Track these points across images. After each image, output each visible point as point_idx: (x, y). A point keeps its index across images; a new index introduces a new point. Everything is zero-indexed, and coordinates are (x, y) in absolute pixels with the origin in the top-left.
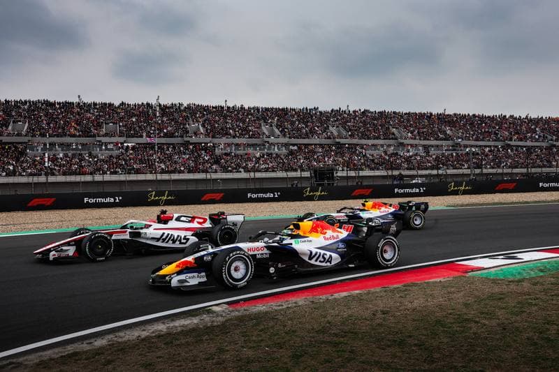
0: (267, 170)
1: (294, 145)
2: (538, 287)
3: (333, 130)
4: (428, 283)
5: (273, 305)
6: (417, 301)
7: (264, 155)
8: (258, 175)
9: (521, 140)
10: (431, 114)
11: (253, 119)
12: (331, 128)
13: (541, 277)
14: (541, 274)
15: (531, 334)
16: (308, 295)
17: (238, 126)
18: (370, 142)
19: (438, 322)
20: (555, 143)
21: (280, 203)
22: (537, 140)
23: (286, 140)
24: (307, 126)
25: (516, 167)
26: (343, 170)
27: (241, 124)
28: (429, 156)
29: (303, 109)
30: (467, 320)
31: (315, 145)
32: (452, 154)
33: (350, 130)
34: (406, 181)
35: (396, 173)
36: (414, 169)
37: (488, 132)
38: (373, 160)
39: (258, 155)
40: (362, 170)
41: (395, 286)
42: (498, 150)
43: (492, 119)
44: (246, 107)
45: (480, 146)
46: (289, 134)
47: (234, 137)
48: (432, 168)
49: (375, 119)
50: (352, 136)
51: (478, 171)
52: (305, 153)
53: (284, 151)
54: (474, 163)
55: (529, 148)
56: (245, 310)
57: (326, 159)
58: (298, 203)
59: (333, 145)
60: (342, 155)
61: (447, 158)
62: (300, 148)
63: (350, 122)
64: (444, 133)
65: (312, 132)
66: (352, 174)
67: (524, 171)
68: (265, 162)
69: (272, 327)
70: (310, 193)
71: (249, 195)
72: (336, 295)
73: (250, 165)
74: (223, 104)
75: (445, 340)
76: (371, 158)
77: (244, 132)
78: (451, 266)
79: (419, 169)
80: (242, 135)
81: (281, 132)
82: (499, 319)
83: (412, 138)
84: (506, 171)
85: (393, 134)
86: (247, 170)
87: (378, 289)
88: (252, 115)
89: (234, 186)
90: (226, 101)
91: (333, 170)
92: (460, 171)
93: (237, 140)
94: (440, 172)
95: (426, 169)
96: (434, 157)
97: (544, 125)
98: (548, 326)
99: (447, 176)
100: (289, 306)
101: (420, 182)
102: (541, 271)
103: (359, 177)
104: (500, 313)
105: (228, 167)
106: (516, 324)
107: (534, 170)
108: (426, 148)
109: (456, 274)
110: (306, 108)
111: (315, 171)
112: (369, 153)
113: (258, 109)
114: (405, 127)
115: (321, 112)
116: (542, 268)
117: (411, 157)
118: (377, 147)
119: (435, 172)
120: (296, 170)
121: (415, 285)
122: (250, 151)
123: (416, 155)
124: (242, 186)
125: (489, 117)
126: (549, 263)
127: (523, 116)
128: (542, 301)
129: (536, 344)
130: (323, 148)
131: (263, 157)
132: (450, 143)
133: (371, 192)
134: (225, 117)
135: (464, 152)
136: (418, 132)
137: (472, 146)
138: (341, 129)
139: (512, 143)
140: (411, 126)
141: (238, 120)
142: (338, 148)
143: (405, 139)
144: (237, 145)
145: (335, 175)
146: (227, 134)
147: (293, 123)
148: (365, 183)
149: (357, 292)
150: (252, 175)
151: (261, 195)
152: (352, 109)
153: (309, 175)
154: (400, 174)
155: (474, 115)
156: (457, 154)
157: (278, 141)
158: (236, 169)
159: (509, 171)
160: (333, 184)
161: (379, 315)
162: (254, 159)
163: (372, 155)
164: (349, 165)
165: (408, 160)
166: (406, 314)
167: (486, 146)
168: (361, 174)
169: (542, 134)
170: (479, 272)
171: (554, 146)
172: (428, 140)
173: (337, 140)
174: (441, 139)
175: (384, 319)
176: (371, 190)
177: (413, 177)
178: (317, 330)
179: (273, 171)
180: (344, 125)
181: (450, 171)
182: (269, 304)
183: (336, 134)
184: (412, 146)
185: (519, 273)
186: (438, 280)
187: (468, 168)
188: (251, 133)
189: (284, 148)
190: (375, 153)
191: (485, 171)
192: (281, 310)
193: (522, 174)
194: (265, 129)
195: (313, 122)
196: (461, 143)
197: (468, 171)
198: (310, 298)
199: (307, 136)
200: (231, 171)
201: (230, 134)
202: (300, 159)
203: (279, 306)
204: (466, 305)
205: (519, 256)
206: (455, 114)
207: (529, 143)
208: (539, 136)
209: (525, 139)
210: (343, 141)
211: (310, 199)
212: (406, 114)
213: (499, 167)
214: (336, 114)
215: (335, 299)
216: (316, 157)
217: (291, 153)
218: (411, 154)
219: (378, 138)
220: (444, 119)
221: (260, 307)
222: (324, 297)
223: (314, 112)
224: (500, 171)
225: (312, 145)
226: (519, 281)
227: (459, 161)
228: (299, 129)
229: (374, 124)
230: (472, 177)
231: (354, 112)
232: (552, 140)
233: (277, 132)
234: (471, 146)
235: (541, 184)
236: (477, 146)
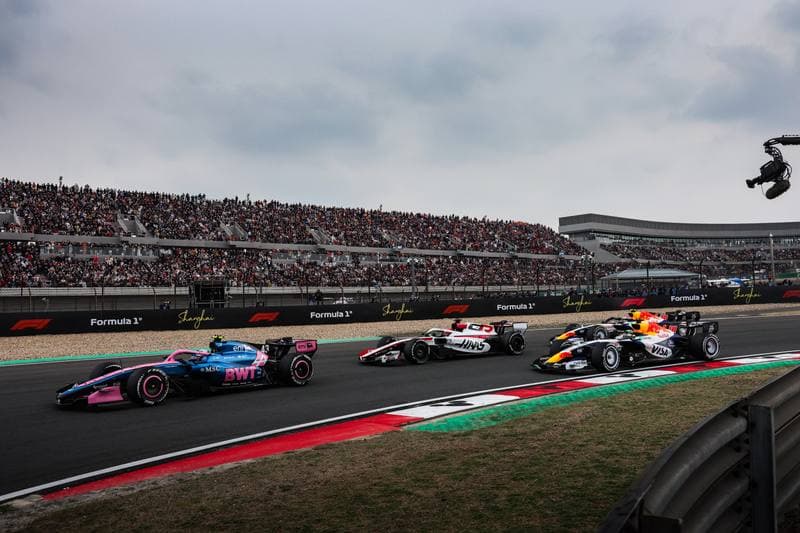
0: (123, 284)
1: (166, 248)
2: (489, 441)
3: (226, 228)
4: (348, 443)
5: (119, 489)
6: (332, 469)
7: (119, 262)
8: (109, 291)
9: (476, 249)
10: (363, 211)
11: (104, 207)
12: (222, 225)
13: (493, 427)
14: (494, 423)
15: (476, 504)
16: (175, 471)
17: (79, 217)
18: (279, 247)
19: (359, 498)
20: (516, 254)
21: (140, 334)
22: (495, 250)
23: (154, 240)
24: (187, 221)
25: (470, 284)
26: (238, 285)
27: (85, 215)
28: (358, 267)
29: (183, 196)
30: (396, 491)
31: (199, 248)
32: (389, 265)
33: (251, 229)
34: (327, 301)
35: (313, 290)
36: (338, 285)
37: (435, 237)
38: (282, 273)
39: (110, 262)
40: (266, 285)
41: (304, 449)
42: (449, 262)
43: (441, 220)
44: (94, 190)
45: (425, 256)
46: (160, 232)
47: (72, 233)
48: (363, 284)
49: (285, 214)
50: (253, 237)
51: (422, 289)
52: (183, 260)
53: (151, 256)
54: (417, 278)
55: (486, 260)
56: (71, 501)
57: (215, 269)
58: (169, 334)
59: (225, 250)
60: (238, 265)
61: (382, 270)
62: (175, 252)
63: (251, 218)
64: (379, 237)
65: (195, 230)
66: (252, 290)
67: (479, 289)
68: (121, 272)
69: (114, 524)
70: (187, 318)
71: (93, 322)
72: (217, 468)
73: (97, 276)
74: (56, 182)
75: (366, 522)
76: (279, 268)
77: (90, 226)
78: (381, 419)
79: (344, 285)
80: (84, 231)
81: (147, 228)
82: (437, 488)
83: (336, 243)
84: (458, 289)
85: (311, 236)
86: (91, 283)
87: (278, 456)
88: (102, 201)
89: (70, 308)
90: (61, 178)
91: (223, 285)
92: (399, 289)
93: (76, 238)
94: (373, 289)
95: (355, 285)
96: (366, 269)
97: (505, 230)
98: (496, 492)
99: (382, 295)
100: (144, 488)
101: (345, 302)
102: (493, 419)
103: (262, 296)
104: (439, 478)
105: (61, 278)
106: (459, 493)
107: (491, 288)
108: (354, 256)
109: (387, 429)
110: (187, 195)
111: (197, 287)
112: (276, 262)
113: (112, 193)
114: (328, 227)
115: (208, 202)
116: (495, 415)
117: (335, 268)
118: (288, 254)
119: (365, 290)
120: (169, 285)
121: (331, 446)
122: (98, 254)
123: (343, 265)
124: (82, 308)
125: (437, 218)
126: (504, 408)
127: (480, 219)
128: (492, 458)
129: (481, 516)
130: (210, 253)
131: (119, 264)
132: (387, 250)
133: (277, 317)
134: (59, 202)
135: (404, 264)
136: (345, 236)
137: (415, 256)
138: (238, 227)
139: (466, 253)
140: (335, 226)
141: (80, 207)
142: (232, 254)
143: (328, 243)
144: (77, 246)
145: (226, 292)
146: (61, 228)
147: (166, 216)
148: (270, 304)
149: (249, 461)
150: (99, 291)
151: (111, 322)
152: (253, 201)
153: (188, 293)
154: (318, 292)
155: (419, 215)
156: (396, 266)
157: (142, 242)
158: (74, 281)
159: (461, 289)
160: (223, 305)
161: (277, 493)
162: (104, 267)
163: (281, 266)
164: (248, 279)
165: (330, 272)
166: (315, 489)
167: (433, 256)
168: (264, 292)
169: (501, 243)
170: (417, 425)
171: (516, 257)
172: (358, 245)
173: (231, 243)
174: (375, 246)
175: (284, 499)
176: (277, 314)
177: (336, 296)
178: (184, 521)
179: (133, 285)
180: (242, 221)
181: (387, 289)
182: (112, 488)
183: (229, 233)
184: (336, 253)
185: (467, 424)
186: (362, 438)
187: (410, 285)
188: (100, 228)
189: (151, 252)
190: (285, 262)
191: (431, 289)
192: (131, 496)
193: (476, 293)
194: (123, 223)
195: (196, 216)
196: (402, 252)
197: (408, 289)
198: (178, 474)
199: (187, 235)
200: (65, 285)
201: (65, 229)
202: (175, 268)
203: (127, 490)
204: (397, 471)
205: (468, 400)
206: (394, 212)
207: (486, 254)
208: (499, 245)
209: (481, 248)
210: (239, 244)
211: (189, 326)
212: (328, 209)
213: (449, 284)
214: (230, 205)
215: (215, 473)
216: (198, 266)
217: (163, 259)
218: (334, 264)
219: (289, 241)
220: (379, 218)
221: (98, 494)
222: (198, 472)
223: (198, 201)
224: (450, 289)
225: (193, 248)
226: (466, 434)
227: (398, 275)
228: (174, 225)
229: (284, 222)
230: (413, 297)
231: (257, 203)
232: (513, 250)
233: (141, 227)
234: (413, 254)
235: (499, 307)
236: (421, 256)
